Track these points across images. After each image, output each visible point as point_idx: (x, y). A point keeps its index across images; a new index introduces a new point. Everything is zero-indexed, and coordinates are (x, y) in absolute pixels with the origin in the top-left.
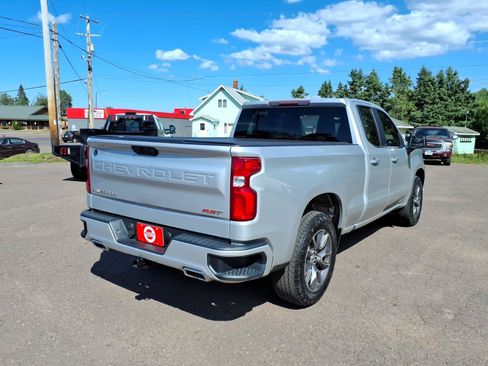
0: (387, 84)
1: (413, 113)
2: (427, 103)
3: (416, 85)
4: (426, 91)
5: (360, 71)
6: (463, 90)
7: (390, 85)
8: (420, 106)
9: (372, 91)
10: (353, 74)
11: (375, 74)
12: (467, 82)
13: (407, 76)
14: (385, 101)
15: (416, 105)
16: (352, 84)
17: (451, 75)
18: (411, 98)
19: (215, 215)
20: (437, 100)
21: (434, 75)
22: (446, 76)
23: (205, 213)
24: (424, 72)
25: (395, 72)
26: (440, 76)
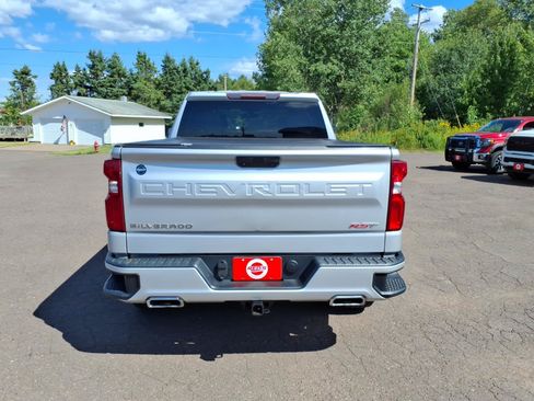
0: (131, 70)
1: (162, 103)
2: (175, 92)
3: (161, 72)
4: (172, 79)
5: (100, 53)
6: (205, 80)
7: (135, 71)
8: (169, 95)
9: (116, 76)
10: (92, 56)
11: (117, 58)
12: (207, 72)
13: (151, 61)
14: (132, 88)
15: (165, 93)
16: (92, 67)
17: (194, 65)
18: (158, 86)
19: (368, 229)
20: (184, 90)
21: (178, 63)
22: (188, 65)
23: (353, 229)
24: (168, 60)
25: (140, 57)
26: (183, 65)
